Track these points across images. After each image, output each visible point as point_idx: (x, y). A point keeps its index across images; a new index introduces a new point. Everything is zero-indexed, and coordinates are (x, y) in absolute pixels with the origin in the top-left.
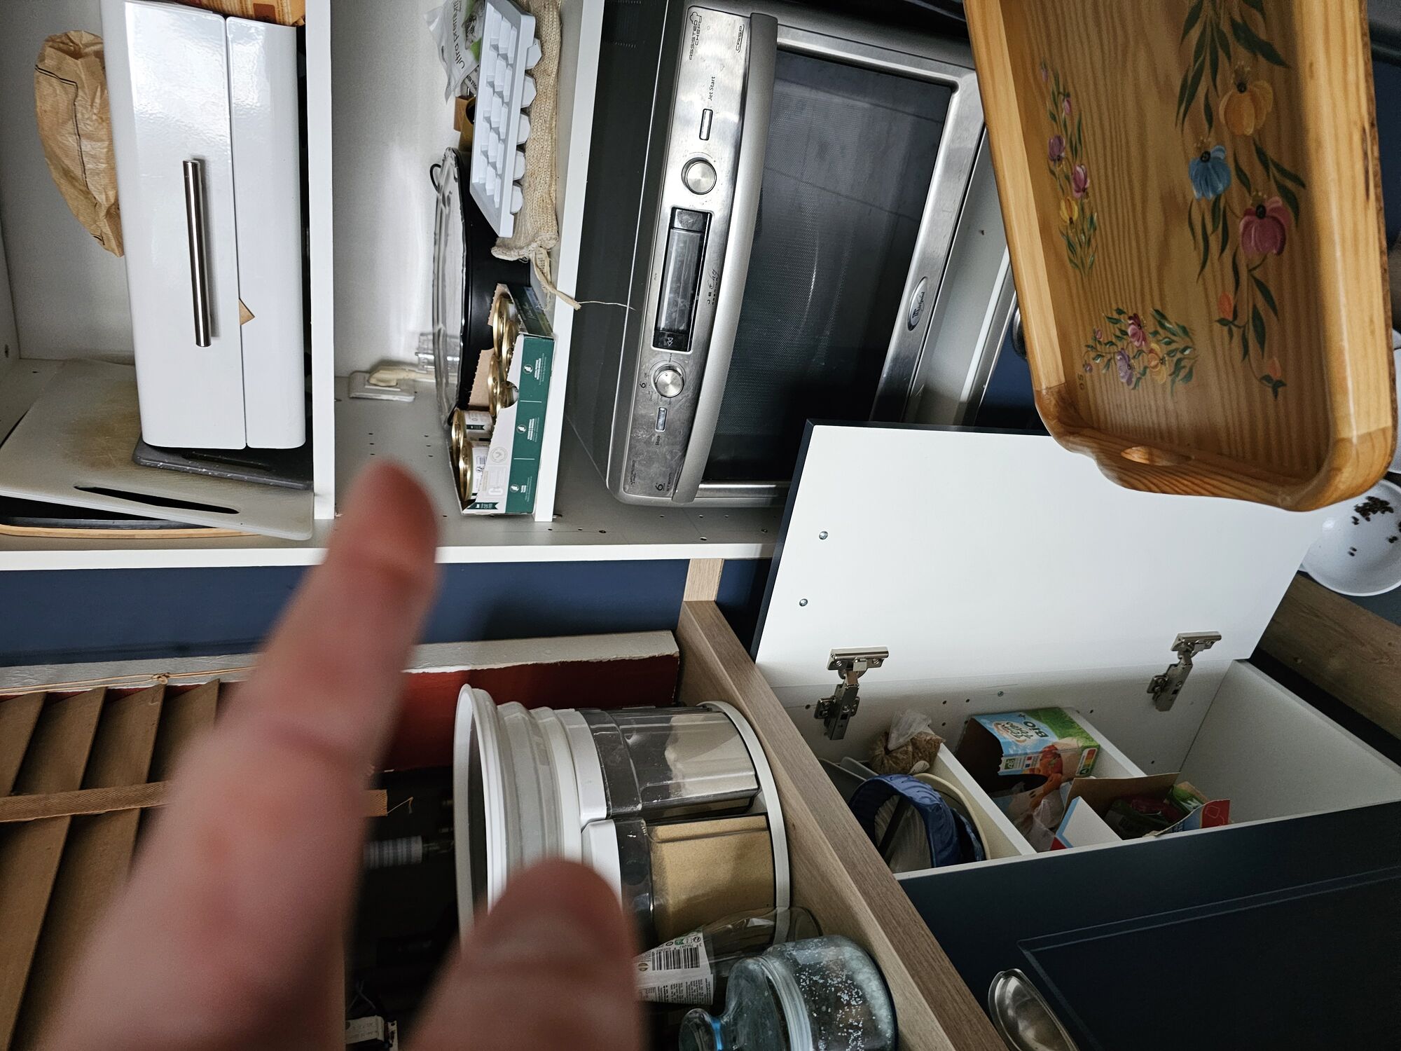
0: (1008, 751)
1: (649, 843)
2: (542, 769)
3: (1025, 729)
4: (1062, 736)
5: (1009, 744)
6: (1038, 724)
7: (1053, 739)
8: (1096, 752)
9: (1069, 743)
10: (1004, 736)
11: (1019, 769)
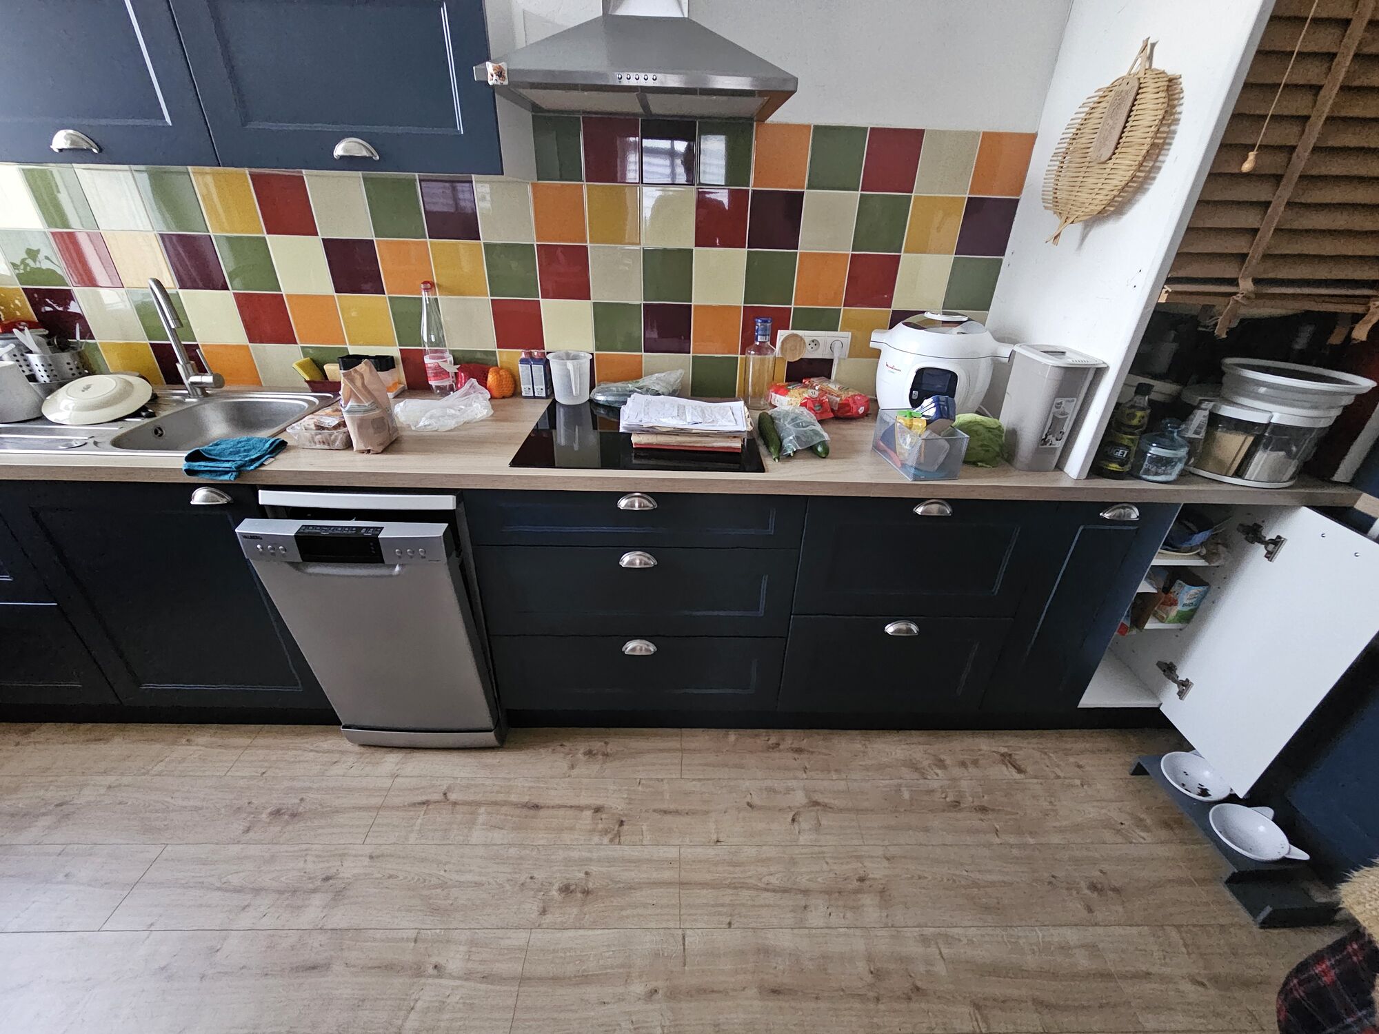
0: (1187, 587)
1: (1248, 433)
2: (1309, 405)
3: (1191, 601)
4: (1178, 612)
5: (1190, 589)
6: (1189, 608)
7: (1179, 608)
8: (1162, 620)
9: (1174, 612)
10: (1194, 590)
11: (1175, 588)
